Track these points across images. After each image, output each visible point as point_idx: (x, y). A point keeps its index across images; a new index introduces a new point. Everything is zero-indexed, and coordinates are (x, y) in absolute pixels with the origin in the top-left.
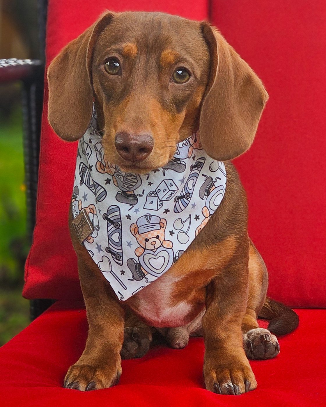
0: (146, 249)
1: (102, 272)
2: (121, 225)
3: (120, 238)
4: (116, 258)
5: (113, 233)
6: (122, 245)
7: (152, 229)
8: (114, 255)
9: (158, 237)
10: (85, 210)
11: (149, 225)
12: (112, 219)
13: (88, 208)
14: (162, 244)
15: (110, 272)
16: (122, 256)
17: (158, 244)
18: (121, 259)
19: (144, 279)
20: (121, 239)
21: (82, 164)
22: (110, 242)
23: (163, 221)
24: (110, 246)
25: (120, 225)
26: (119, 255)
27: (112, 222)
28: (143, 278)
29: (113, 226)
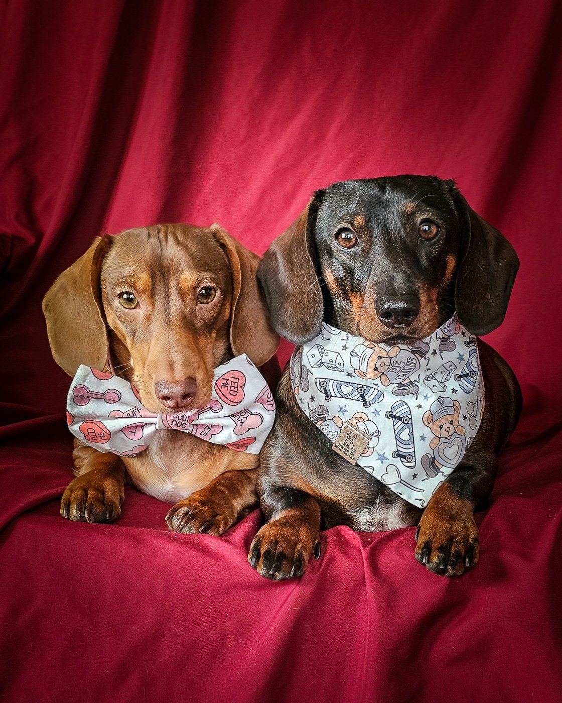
0: (441, 438)
1: (388, 486)
2: (411, 418)
3: (411, 434)
4: (407, 461)
5: (402, 430)
6: (414, 442)
7: (446, 413)
8: (404, 457)
9: (452, 423)
10: (349, 423)
11: (443, 409)
12: (398, 415)
13: (354, 419)
14: (455, 431)
15: (400, 482)
16: (415, 456)
17: (452, 431)
18: (414, 460)
19: (440, 474)
20: (413, 435)
21: (318, 380)
22: (398, 443)
23: (456, 404)
24: (399, 448)
25: (409, 419)
26: (410, 455)
27: (400, 418)
28: (438, 472)
29: (400, 422)
